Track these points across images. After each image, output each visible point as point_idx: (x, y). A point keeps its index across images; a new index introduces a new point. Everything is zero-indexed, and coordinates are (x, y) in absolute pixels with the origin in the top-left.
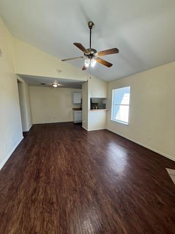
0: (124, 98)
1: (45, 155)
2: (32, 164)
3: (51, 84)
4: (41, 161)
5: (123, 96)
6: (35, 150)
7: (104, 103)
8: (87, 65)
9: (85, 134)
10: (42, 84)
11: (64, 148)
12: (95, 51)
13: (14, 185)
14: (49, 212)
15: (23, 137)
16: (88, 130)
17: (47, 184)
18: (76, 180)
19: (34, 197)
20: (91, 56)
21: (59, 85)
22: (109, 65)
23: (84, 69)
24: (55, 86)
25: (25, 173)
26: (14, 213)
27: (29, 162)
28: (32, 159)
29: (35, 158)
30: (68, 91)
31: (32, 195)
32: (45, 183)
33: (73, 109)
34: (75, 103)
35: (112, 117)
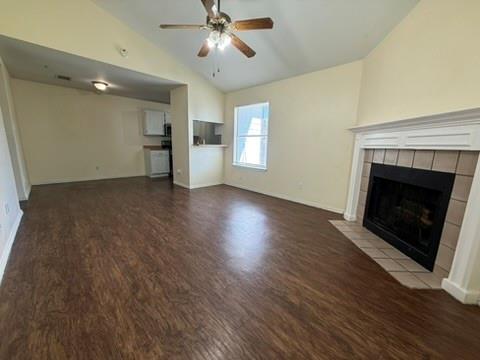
0: (252, 126)
1: (117, 234)
2: (95, 253)
3: (89, 81)
4: (115, 246)
5: (250, 122)
6: (81, 230)
7: (216, 133)
8: (210, 44)
9: (186, 193)
10: (60, 77)
11: (155, 218)
12: (228, 20)
13: (74, 291)
14: (187, 304)
15: (22, 213)
16: (191, 187)
17: (156, 272)
19: (140, 295)
20: (219, 27)
21: (110, 85)
22: (249, 52)
23: (203, 53)
24: (101, 87)
25: (88, 269)
26: (113, 325)
27: (83, 251)
28: (87, 246)
30: (132, 105)
32: (150, 272)
33: (145, 147)
34: (150, 132)
35: (235, 160)
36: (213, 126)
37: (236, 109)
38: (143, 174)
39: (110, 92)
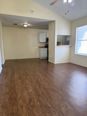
1: (27, 79)
2: (19, 84)
4: (26, 83)
6: (16, 76)
9: (53, 65)
11: (40, 74)
13: (12, 97)
14: (49, 113)
15: (2, 68)
17: (38, 96)
18: (61, 94)
19: (32, 104)
24: (25, 26)
25: (17, 90)
26: (21, 113)
27: (16, 83)
28: (17, 82)
29: (19, 81)
31: (30, 103)
32: (36, 96)
33: (39, 47)
35: (76, 52)
36: (66, 37)
37: (77, 28)
38: (38, 57)
39: (28, 27)
